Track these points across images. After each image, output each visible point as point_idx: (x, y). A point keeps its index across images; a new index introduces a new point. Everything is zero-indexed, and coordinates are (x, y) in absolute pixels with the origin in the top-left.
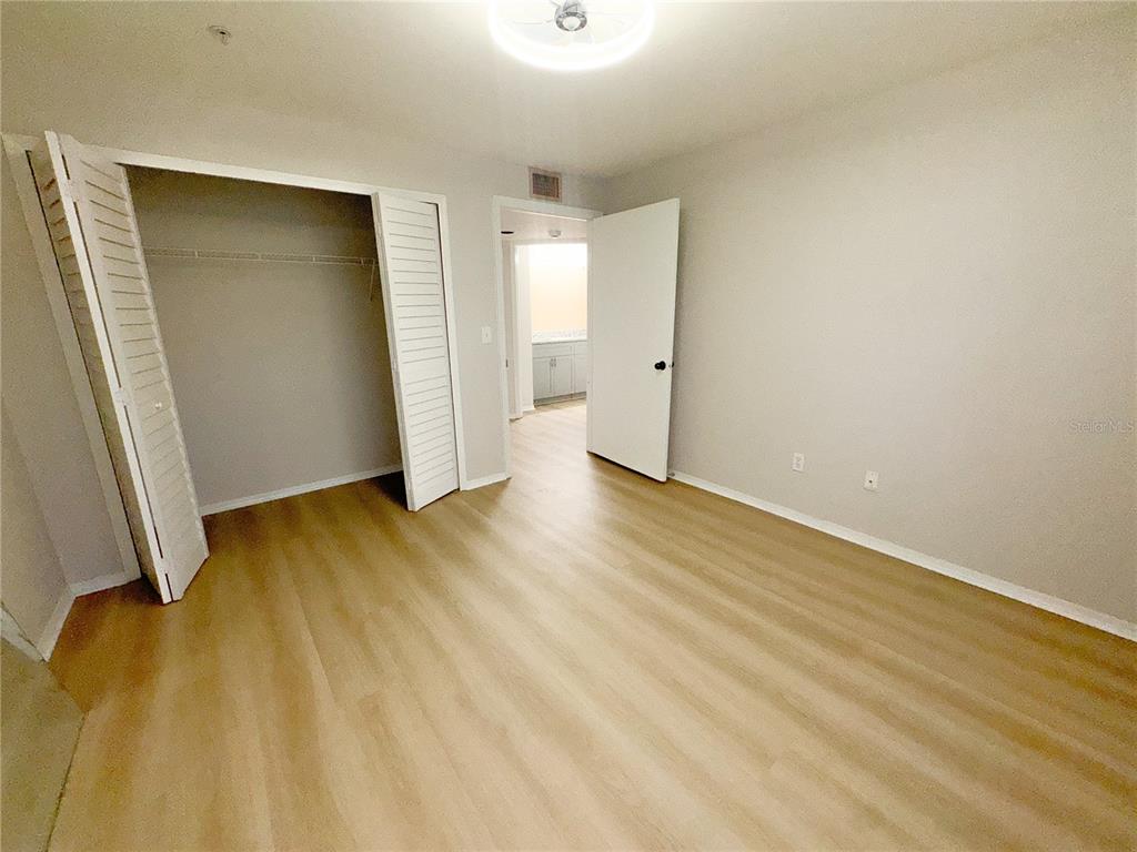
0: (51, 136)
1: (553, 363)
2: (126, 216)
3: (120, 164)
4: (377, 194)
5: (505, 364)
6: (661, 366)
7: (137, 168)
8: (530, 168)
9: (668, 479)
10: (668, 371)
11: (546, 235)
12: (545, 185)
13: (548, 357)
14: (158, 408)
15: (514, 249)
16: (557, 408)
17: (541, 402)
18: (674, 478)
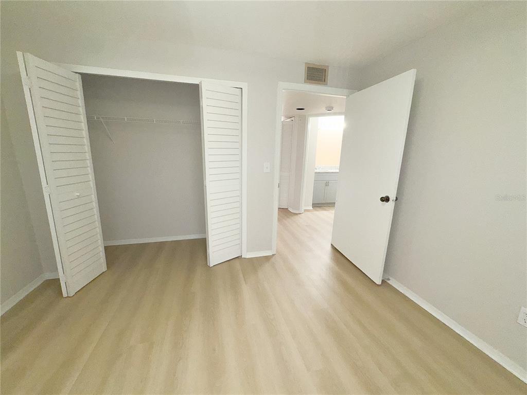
0: (19, 54)
1: (327, 184)
2: (79, 98)
3: (77, 73)
4: (201, 82)
5: (277, 185)
6: (386, 199)
7: (87, 74)
8: (306, 63)
9: (383, 281)
10: (391, 205)
11: (324, 110)
12: (316, 74)
13: (323, 180)
14: (77, 196)
15: (308, 119)
16: (325, 210)
17: (317, 205)
18: (388, 282)
